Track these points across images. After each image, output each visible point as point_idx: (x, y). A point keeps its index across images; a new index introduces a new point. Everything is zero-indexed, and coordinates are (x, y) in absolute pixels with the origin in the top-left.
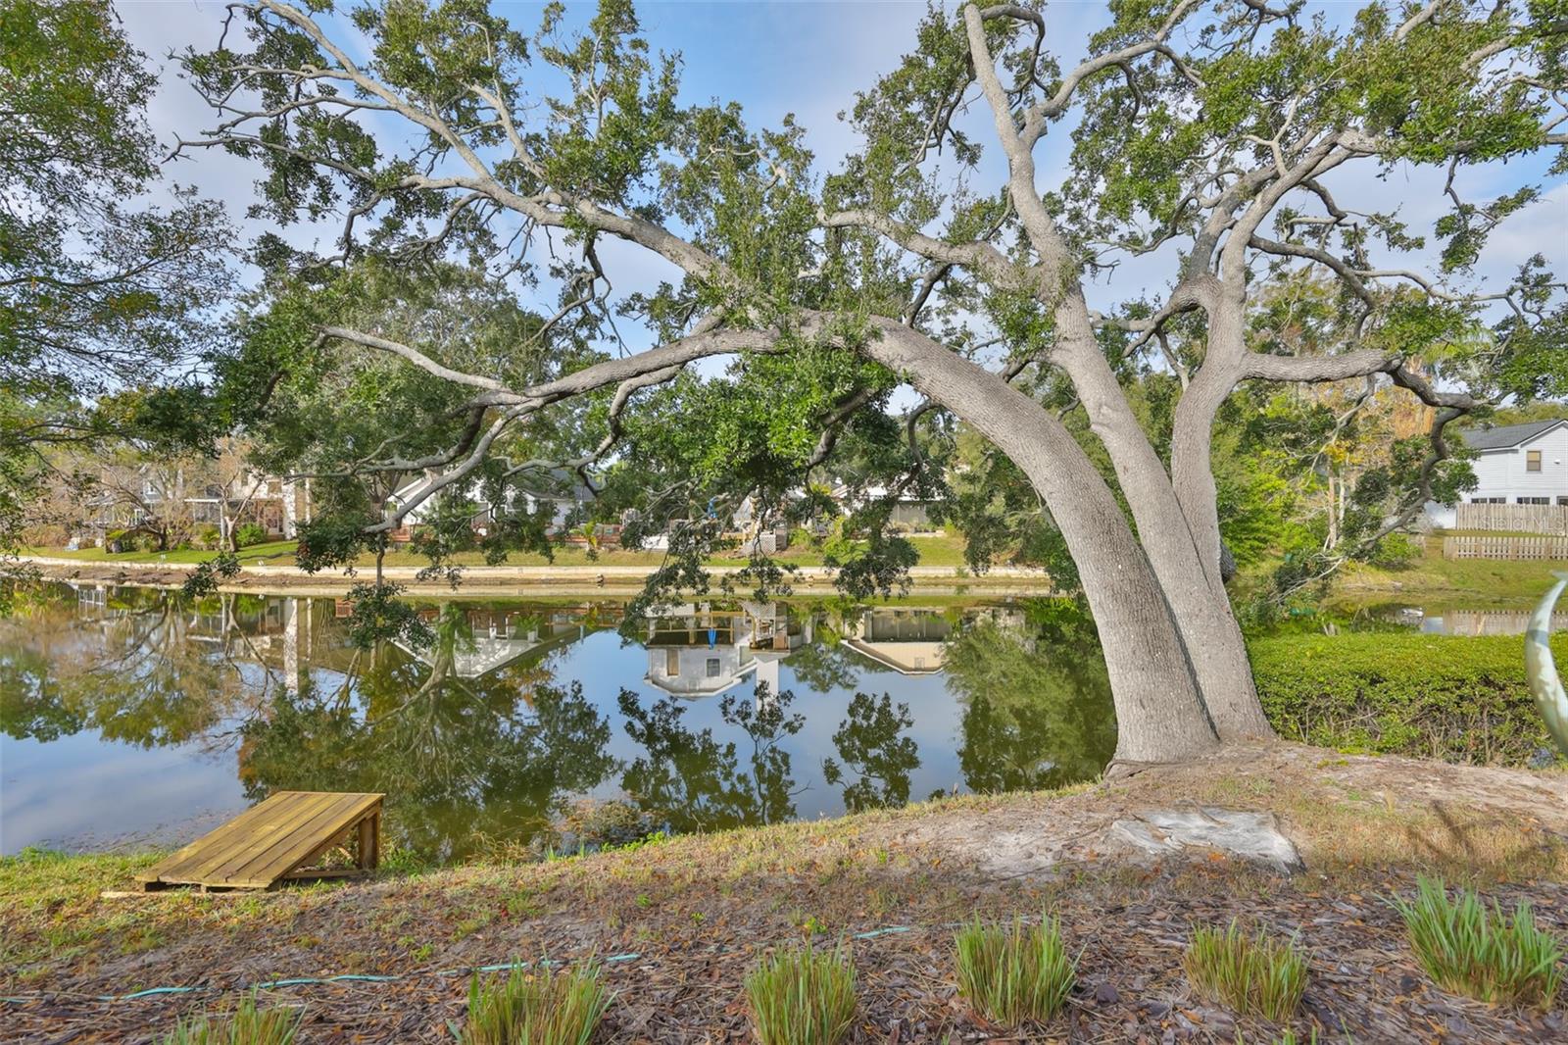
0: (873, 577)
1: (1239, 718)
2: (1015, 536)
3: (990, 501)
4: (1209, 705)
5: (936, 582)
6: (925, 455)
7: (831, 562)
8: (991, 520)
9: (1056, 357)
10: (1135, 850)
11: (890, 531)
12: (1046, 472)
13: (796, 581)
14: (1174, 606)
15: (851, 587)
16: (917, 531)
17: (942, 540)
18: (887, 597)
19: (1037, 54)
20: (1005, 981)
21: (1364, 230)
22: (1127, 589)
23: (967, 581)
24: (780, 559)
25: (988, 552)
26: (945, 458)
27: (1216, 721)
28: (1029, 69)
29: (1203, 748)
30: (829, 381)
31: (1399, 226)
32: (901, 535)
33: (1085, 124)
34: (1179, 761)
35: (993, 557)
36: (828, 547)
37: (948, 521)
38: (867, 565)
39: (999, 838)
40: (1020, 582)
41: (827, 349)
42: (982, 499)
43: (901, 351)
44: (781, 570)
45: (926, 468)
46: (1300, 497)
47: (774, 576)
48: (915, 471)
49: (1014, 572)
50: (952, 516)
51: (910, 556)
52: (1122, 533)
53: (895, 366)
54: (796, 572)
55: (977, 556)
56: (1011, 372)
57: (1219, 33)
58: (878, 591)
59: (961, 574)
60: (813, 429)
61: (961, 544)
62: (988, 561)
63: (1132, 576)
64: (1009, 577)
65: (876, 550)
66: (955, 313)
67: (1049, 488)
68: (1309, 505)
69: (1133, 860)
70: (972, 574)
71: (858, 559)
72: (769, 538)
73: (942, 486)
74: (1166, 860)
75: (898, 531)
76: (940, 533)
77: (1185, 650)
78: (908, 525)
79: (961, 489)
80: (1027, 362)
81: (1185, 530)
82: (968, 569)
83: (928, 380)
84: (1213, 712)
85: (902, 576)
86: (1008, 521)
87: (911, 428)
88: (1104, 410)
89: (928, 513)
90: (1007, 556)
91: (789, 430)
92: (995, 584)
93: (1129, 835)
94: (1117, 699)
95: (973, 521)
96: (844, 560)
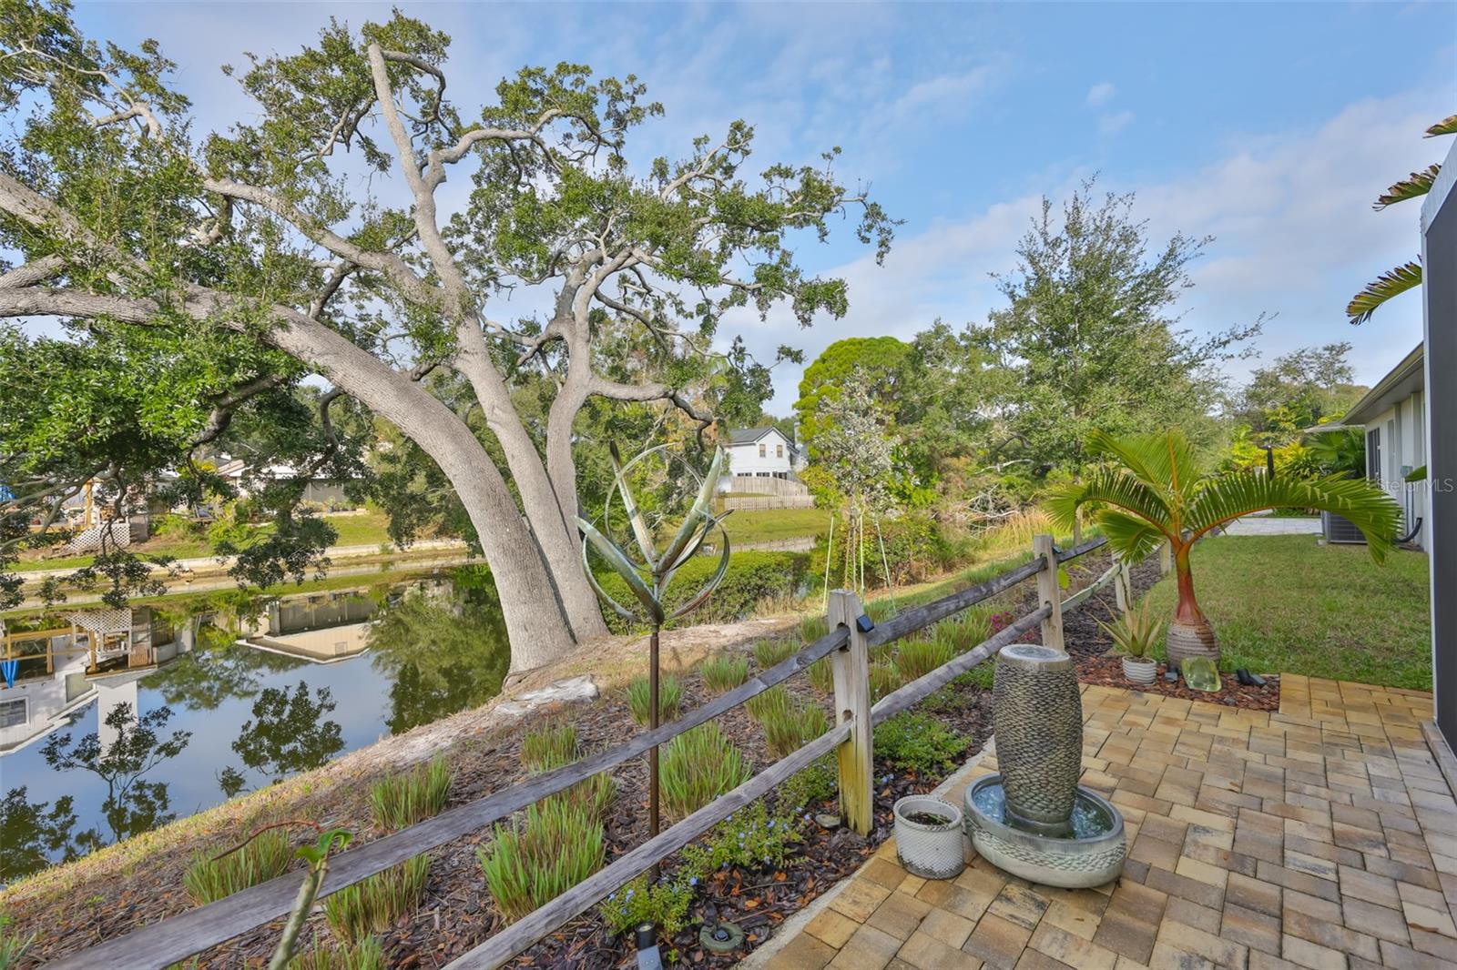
0: (281, 562)
1: (589, 627)
2: (437, 511)
3: (412, 479)
4: (571, 621)
5: (358, 561)
6: (340, 437)
7: (225, 549)
8: (413, 497)
9: (459, 365)
10: (507, 717)
11: (301, 512)
12: (451, 459)
13: (173, 576)
14: (548, 556)
15: (254, 575)
16: (333, 510)
17: (362, 518)
18: (300, 582)
19: (440, 99)
20: (406, 801)
21: (664, 301)
22: (513, 546)
23: (392, 557)
24: (142, 552)
25: (412, 527)
26: (363, 438)
27: (576, 632)
28: (434, 111)
29: (565, 651)
30: (228, 365)
31: (681, 303)
32: (316, 516)
33: (482, 171)
34: (550, 663)
35: (417, 531)
36: (214, 534)
37: (368, 499)
38: (274, 548)
39: (412, 743)
40: (446, 553)
41: (222, 332)
42: (403, 478)
43: (311, 344)
44: (147, 564)
45: (342, 448)
46: (650, 473)
47: (135, 572)
48: (329, 452)
49: (440, 544)
50: (372, 495)
51: (324, 534)
52: (508, 504)
53: (305, 357)
54: (172, 565)
55: (400, 532)
56: (422, 371)
57: (576, 139)
58: (289, 576)
59: (385, 550)
60: (205, 408)
61: (384, 521)
62: (413, 536)
63: (516, 536)
64: (435, 549)
65: (285, 532)
66: (370, 299)
67: (454, 471)
68: (655, 478)
69: (505, 724)
70: (397, 550)
71: (261, 543)
72: (122, 529)
73: (360, 466)
74: (526, 717)
75: (310, 511)
76: (361, 511)
77: (554, 586)
78: (324, 504)
79: (380, 469)
80: (435, 365)
81: (555, 502)
82: (392, 545)
83: (340, 374)
84: (573, 626)
85: (319, 557)
86: (430, 497)
87: (324, 409)
88: (496, 411)
89: (347, 492)
90: (431, 528)
91: (171, 409)
92: (422, 558)
93: (505, 710)
94: (509, 629)
95: (394, 499)
96: (245, 546)
